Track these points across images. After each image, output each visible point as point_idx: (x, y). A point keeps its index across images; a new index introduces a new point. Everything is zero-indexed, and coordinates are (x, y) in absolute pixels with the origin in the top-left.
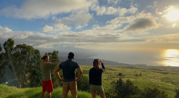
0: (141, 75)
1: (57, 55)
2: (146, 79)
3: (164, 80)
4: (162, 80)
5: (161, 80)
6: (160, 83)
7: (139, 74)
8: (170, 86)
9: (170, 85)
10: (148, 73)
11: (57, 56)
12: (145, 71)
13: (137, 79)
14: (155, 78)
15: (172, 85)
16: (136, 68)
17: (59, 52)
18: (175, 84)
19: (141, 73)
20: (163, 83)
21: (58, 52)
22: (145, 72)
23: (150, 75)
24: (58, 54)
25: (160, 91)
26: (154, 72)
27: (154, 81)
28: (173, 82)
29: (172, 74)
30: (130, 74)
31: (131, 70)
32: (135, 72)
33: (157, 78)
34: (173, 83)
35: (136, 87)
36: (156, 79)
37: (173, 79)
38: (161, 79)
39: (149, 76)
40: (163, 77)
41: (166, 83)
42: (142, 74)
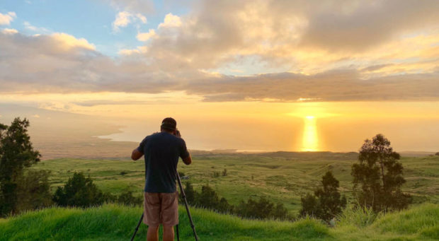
0: (225, 174)
1: (25, 131)
2: (236, 181)
3: (274, 182)
4: (269, 181)
5: (267, 183)
6: (265, 188)
7: (221, 171)
8: (284, 193)
9: (285, 191)
10: (239, 169)
11: (27, 133)
12: (233, 165)
13: (218, 184)
14: (255, 179)
15: (288, 191)
16: (214, 159)
17: (30, 124)
18: (292, 189)
19: (225, 170)
20: (271, 187)
21: (27, 123)
22: (233, 167)
23: (244, 173)
24: (28, 128)
25: (272, 205)
26: (251, 165)
27: (252, 185)
28: (290, 185)
29: (288, 167)
30: (202, 173)
31: (203, 163)
32: (213, 168)
33: (258, 179)
34: (289, 187)
35: (223, 200)
36: (257, 181)
37: (289, 179)
38: (265, 180)
39: (241, 175)
40: (269, 175)
41: (276, 188)
42: (228, 171)
